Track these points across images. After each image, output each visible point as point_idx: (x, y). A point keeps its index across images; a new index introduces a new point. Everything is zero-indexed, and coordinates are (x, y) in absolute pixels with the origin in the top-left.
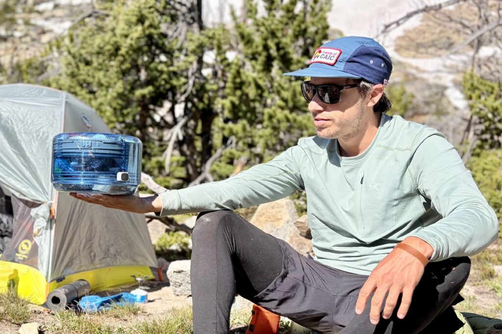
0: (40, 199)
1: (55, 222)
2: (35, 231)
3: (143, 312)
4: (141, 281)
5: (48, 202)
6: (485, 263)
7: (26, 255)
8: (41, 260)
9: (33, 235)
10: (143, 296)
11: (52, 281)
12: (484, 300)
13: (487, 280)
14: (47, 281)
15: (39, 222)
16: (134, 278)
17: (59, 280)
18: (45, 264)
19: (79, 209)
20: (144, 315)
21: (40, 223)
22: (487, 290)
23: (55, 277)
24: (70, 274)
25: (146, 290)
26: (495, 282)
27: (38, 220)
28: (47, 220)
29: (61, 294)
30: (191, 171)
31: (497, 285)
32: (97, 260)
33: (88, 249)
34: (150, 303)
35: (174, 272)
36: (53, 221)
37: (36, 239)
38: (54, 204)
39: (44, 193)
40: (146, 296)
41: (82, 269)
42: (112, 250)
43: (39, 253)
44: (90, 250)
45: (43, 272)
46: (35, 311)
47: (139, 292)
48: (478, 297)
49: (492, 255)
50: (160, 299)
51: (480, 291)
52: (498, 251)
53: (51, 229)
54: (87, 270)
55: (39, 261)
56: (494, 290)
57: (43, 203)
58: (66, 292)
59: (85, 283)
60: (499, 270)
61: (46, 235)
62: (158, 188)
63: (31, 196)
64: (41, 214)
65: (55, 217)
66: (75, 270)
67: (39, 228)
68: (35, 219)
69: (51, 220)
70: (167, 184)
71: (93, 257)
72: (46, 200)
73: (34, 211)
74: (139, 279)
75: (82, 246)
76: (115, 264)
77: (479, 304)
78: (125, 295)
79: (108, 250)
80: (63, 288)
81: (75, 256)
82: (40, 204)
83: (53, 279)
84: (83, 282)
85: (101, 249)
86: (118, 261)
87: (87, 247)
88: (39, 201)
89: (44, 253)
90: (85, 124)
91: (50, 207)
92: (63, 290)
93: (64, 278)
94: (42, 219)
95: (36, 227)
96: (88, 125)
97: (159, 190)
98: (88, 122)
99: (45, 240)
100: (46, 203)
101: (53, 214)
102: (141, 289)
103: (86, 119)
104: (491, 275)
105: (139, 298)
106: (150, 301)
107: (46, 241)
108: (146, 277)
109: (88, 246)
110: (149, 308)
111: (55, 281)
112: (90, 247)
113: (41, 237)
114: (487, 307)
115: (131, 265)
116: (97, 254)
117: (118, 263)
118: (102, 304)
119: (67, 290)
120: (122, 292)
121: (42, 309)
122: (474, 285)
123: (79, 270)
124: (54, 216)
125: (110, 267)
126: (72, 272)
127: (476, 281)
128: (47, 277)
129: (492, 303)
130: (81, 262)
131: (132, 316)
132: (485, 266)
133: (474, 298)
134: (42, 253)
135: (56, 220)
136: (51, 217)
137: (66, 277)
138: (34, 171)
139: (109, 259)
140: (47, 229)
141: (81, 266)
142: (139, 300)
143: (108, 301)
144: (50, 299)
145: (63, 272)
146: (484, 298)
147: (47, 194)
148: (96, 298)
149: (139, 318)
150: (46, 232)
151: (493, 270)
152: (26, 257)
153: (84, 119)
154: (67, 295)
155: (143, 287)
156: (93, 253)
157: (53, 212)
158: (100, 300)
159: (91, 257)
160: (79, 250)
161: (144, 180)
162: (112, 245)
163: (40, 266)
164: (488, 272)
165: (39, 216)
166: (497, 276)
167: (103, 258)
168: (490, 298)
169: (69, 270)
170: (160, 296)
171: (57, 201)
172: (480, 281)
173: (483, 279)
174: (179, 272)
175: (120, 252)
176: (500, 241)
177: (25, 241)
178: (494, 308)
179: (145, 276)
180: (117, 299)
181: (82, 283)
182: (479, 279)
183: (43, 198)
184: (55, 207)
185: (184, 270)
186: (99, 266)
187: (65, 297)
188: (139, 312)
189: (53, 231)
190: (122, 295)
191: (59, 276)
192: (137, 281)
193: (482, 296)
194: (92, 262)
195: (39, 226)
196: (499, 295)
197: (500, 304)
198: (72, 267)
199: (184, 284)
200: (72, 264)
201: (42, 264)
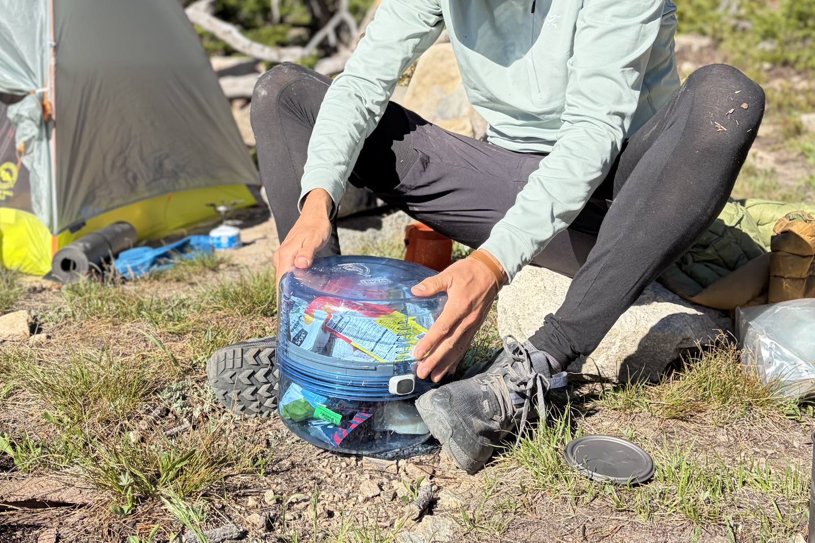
0: (23, 87)
1: (55, 126)
2: (19, 145)
3: (228, 266)
4: (226, 212)
5: (38, 91)
6: (789, 113)
7: (10, 190)
8: (36, 196)
9: (17, 153)
10: (233, 237)
11: (60, 232)
12: (788, 172)
13: (792, 140)
14: (52, 232)
15: (24, 129)
16: (212, 209)
17: (75, 228)
18: (44, 204)
19: (98, 98)
20: (231, 270)
21: (27, 130)
22: (794, 155)
23: (66, 224)
24: (94, 215)
25: (236, 226)
26: (805, 142)
27: (22, 125)
28: (38, 123)
29: (77, 253)
30: (317, 11)
31: (808, 145)
32: (141, 185)
33: (121, 167)
34: (246, 248)
36: (51, 124)
37: (25, 161)
38: (49, 94)
39: (29, 75)
40: (238, 236)
41: (117, 202)
42: (168, 165)
43: (32, 185)
44: (124, 170)
45: (43, 217)
46: (35, 289)
47: (224, 232)
48: (780, 169)
49: (801, 98)
50: (265, 237)
51: (782, 158)
52: (809, 91)
53: (48, 138)
54: (126, 204)
55: (33, 199)
56: (804, 154)
57: (28, 93)
58: (85, 247)
59: (126, 226)
60: (809, 122)
61: (40, 151)
62: (250, 45)
63: (6, 83)
64: (25, 113)
65: (54, 117)
66: (103, 208)
67: (25, 139)
68: (16, 125)
69: (46, 122)
70: (279, 38)
71: (131, 181)
72: (33, 87)
73: (13, 111)
74: (222, 209)
75: (109, 163)
76: (177, 187)
77: (781, 180)
78: (194, 240)
79: (161, 165)
80: (82, 241)
81: (97, 183)
82: (23, 97)
83: (62, 227)
84: (122, 225)
85: (147, 165)
86: (182, 182)
87: (118, 164)
88: (21, 91)
89: (41, 182)
91: (42, 98)
92: (81, 245)
93: (84, 224)
94: (30, 122)
95: (20, 137)
97: (252, 48)
99: (39, 159)
100: (34, 92)
101: (49, 112)
102: (227, 225)
104: (798, 131)
105: (224, 241)
106: (245, 244)
107: (42, 162)
108: (234, 204)
109: (120, 162)
110: (241, 256)
111: (67, 232)
112: (124, 164)
113: (31, 155)
114: (791, 183)
115: (208, 186)
116: (139, 176)
117: (183, 185)
118: (155, 262)
119: (88, 245)
120: (189, 235)
121: (48, 284)
122: (773, 150)
123: (111, 206)
124: (50, 116)
125: (170, 194)
126: (97, 210)
127: (776, 143)
128: (51, 226)
129: (799, 176)
130: (111, 193)
131: (210, 275)
132: (788, 118)
133: (773, 171)
134: (37, 184)
135: (55, 123)
136: (46, 117)
137: (88, 222)
138: (8, 38)
139: (164, 181)
140: (40, 139)
141: (112, 200)
142: (226, 245)
143: (166, 255)
144: (58, 265)
145: (79, 213)
146: (788, 169)
147: (34, 75)
148: (146, 251)
149: (220, 276)
150: (39, 146)
151: (801, 123)
152: (10, 194)
154: (88, 253)
155: (230, 222)
156: (130, 175)
157: (48, 107)
158: (150, 254)
159: (128, 182)
160: (103, 172)
162: (167, 156)
163: (35, 208)
164: (792, 127)
165: (22, 119)
166: (807, 132)
167: (154, 180)
168: (797, 168)
169: (90, 210)
170: (265, 233)
171: (53, 86)
172: (782, 142)
173: (787, 137)
175: (185, 166)
176: (811, 73)
177: (6, 165)
178: (804, 185)
179: (232, 202)
180: (181, 249)
181: (118, 229)
182: (781, 138)
183: (26, 84)
184: (50, 99)
186: (147, 194)
187: (84, 257)
188: (221, 266)
189: (52, 142)
190: (189, 241)
191: (74, 220)
192: (219, 212)
193: (786, 166)
194: (133, 189)
195: (24, 135)
196: (811, 161)
197: (811, 177)
198: (96, 202)
200: (94, 198)
201: (39, 202)
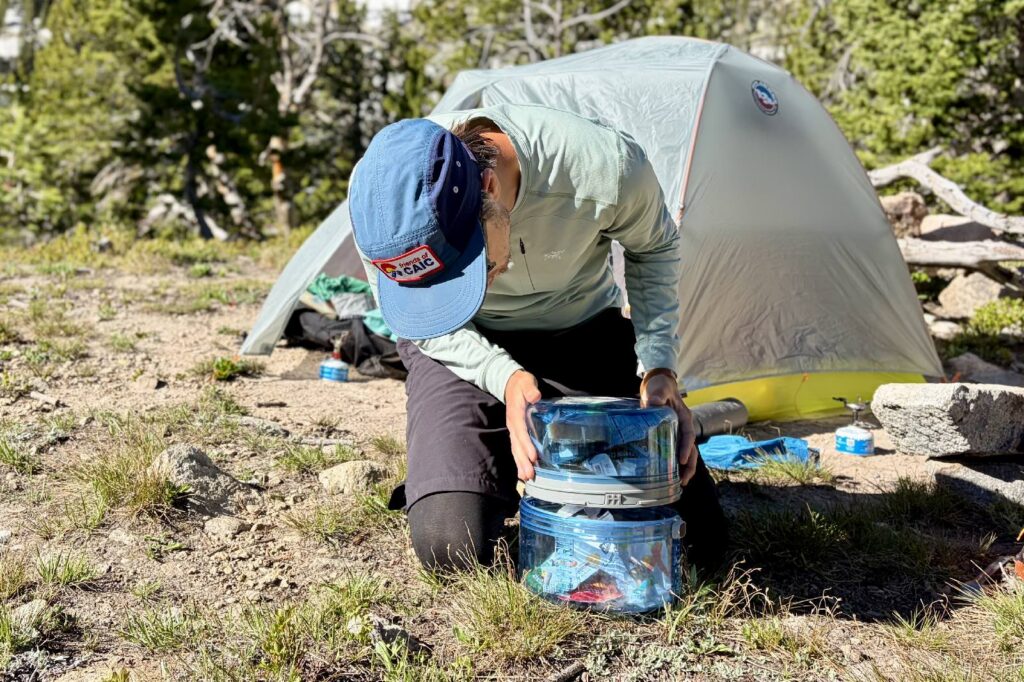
4: (859, 410)
10: (862, 442)
16: (841, 403)
19: (729, 263)
24: (700, 386)
32: (769, 360)
33: (746, 338)
35: (884, 406)
42: (812, 342)
44: (749, 341)
62: (973, 208)
66: (713, 381)
71: (756, 355)
74: (854, 406)
75: (729, 333)
76: (818, 367)
78: (788, 442)
79: (802, 340)
81: (710, 353)
85: (783, 340)
86: (826, 362)
87: (743, 335)
90: (761, 100)
96: (768, 101)
97: (975, 212)
98: (770, 96)
102: (858, 425)
103: (762, 89)
109: (745, 334)
112: (750, 336)
116: (768, 351)
117: (827, 366)
118: (739, 457)
123: (720, 380)
125: (806, 374)
126: (704, 382)
130: (725, 365)
137: (688, 393)
139: (802, 359)
141: (726, 373)
142: (852, 449)
143: (753, 452)
153: (759, 92)
156: (756, 348)
159: (751, 355)
160: (720, 342)
161: (943, 192)
162: (813, 331)
167: (787, 357)
169: (694, 380)
174: (894, 408)
175: (834, 345)
180: (771, 449)
185: (902, 405)
186: (775, 371)
190: (783, 441)
192: (848, 409)
194: (756, 363)
198: (703, 374)
199: (910, 434)
200: (703, 368)
